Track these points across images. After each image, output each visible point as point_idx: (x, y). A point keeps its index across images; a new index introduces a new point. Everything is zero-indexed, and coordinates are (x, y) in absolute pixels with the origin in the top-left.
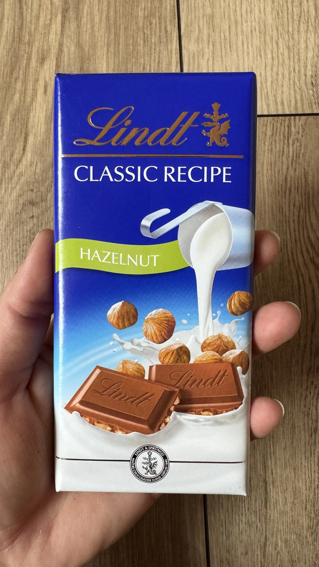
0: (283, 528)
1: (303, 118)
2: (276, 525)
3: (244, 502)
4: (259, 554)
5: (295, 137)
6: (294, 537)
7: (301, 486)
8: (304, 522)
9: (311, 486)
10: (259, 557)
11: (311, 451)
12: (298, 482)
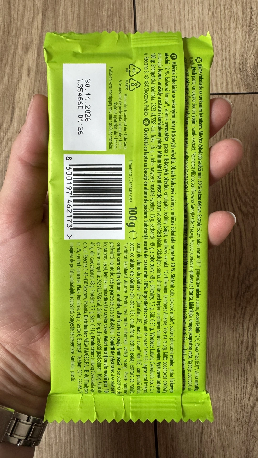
0: (216, 420)
1: (232, 96)
4: (197, 441)
6: (224, 427)
7: (230, 387)
8: (233, 415)
9: (238, 387)
10: (197, 444)
11: (238, 359)
12: (228, 384)
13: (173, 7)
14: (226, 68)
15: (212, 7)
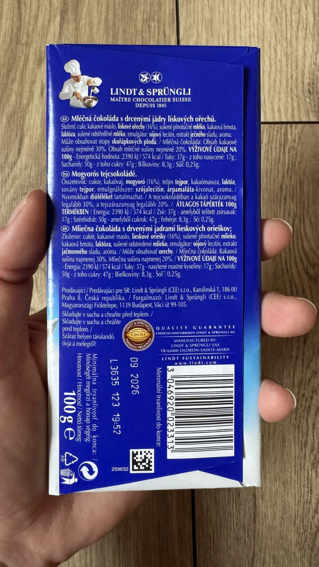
0: (272, 543)
1: (299, 126)
2: (264, 541)
3: (233, 516)
5: (291, 145)
6: (282, 553)
7: (290, 500)
8: (293, 537)
9: (300, 501)
11: (301, 465)
12: (288, 496)
13: (226, 10)
14: (291, 90)
15: (275, 10)
